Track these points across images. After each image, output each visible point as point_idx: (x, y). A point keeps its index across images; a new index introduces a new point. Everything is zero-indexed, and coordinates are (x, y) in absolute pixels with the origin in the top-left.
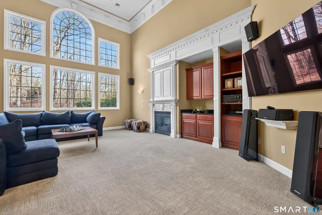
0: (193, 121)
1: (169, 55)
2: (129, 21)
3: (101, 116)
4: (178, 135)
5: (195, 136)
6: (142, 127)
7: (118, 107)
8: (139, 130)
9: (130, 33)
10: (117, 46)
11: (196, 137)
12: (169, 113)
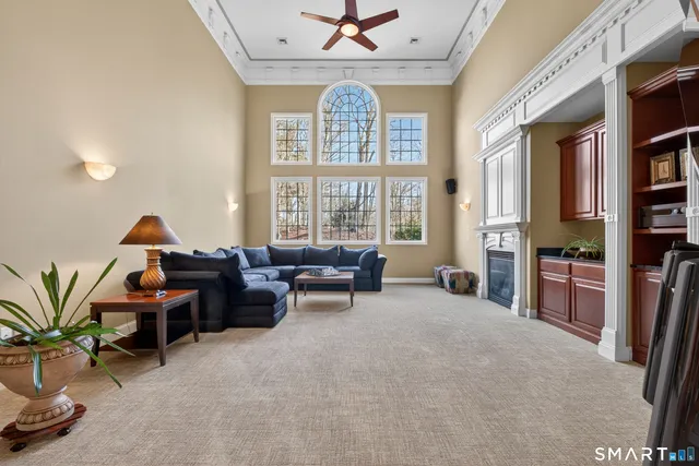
0: (562, 279)
1: (512, 116)
2: (447, 59)
3: (380, 256)
4: (528, 310)
5: (567, 317)
6: (462, 284)
7: (424, 241)
8: (454, 288)
9: (450, 83)
10: (422, 120)
11: (570, 321)
12: (511, 255)
